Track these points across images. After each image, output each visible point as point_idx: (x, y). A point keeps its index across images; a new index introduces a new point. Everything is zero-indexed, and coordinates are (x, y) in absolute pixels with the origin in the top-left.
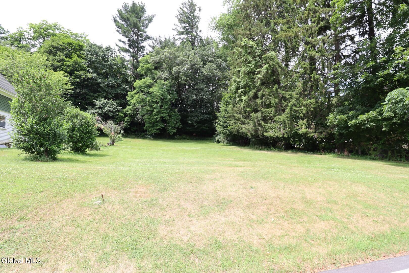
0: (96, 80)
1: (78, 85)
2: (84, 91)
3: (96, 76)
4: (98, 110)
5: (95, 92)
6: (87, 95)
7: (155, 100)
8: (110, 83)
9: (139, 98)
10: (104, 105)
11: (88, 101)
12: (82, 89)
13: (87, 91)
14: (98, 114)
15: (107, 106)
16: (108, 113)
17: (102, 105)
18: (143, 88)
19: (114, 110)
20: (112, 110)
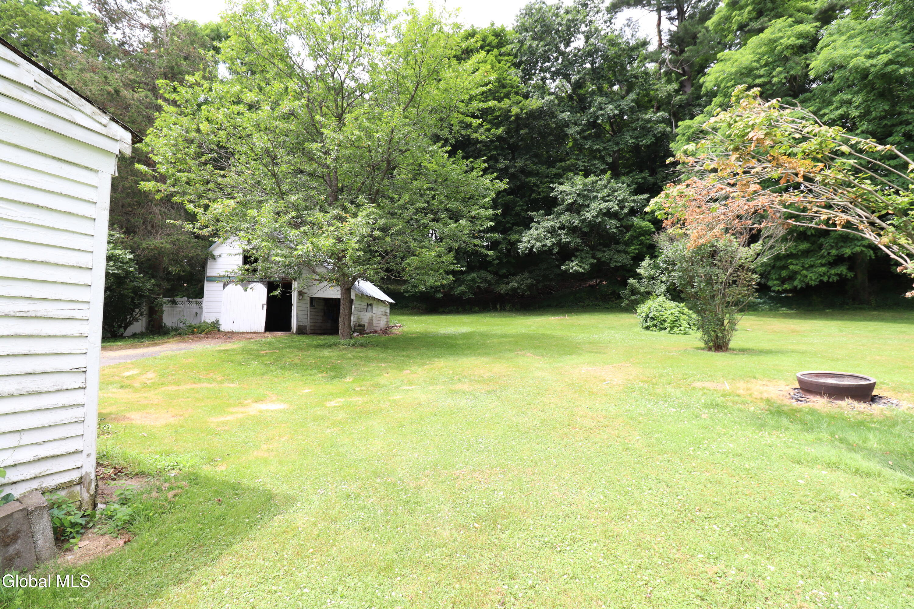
0: (553, 115)
1: (503, 149)
2: (519, 163)
3: (553, 101)
4: (565, 218)
5: (550, 161)
6: (530, 174)
8: (597, 118)
10: (586, 195)
11: (534, 195)
12: (513, 159)
13: (526, 160)
14: (569, 229)
15: (595, 197)
16: (603, 221)
17: (579, 195)
18: (760, 76)
19: (622, 208)
20: (616, 208)
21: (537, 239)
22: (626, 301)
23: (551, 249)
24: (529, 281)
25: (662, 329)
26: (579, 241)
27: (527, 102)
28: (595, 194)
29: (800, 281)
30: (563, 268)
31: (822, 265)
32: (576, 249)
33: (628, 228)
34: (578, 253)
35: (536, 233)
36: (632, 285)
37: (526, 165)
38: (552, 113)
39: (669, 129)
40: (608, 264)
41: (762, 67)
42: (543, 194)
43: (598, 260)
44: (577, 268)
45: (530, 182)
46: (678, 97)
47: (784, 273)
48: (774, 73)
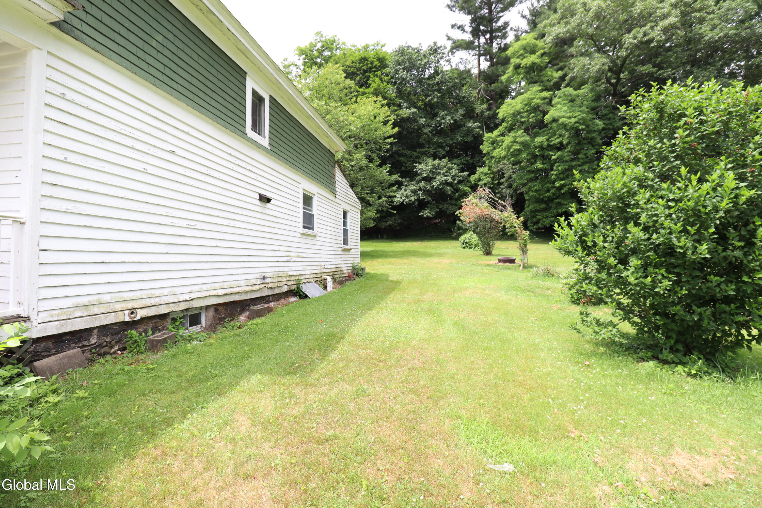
0: (415, 121)
3: (416, 112)
4: (423, 184)
5: (413, 148)
6: (401, 155)
7: (558, 140)
8: (441, 124)
9: (515, 142)
10: (434, 171)
14: (424, 191)
15: (439, 173)
16: (444, 187)
17: (430, 171)
18: (524, 117)
19: (454, 180)
20: (451, 180)
21: (406, 197)
22: (455, 234)
23: (414, 203)
24: (399, 221)
25: (470, 248)
26: (430, 199)
27: (400, 112)
28: (439, 171)
29: (542, 224)
30: (420, 214)
31: (552, 217)
32: (428, 202)
33: (457, 190)
34: (429, 205)
35: (405, 193)
36: (458, 225)
37: (399, 150)
38: (415, 119)
39: (481, 132)
40: (446, 212)
41: (525, 112)
42: (408, 168)
43: (440, 209)
44: (428, 214)
45: (401, 160)
46: (488, 113)
47: (535, 220)
48: (530, 116)
